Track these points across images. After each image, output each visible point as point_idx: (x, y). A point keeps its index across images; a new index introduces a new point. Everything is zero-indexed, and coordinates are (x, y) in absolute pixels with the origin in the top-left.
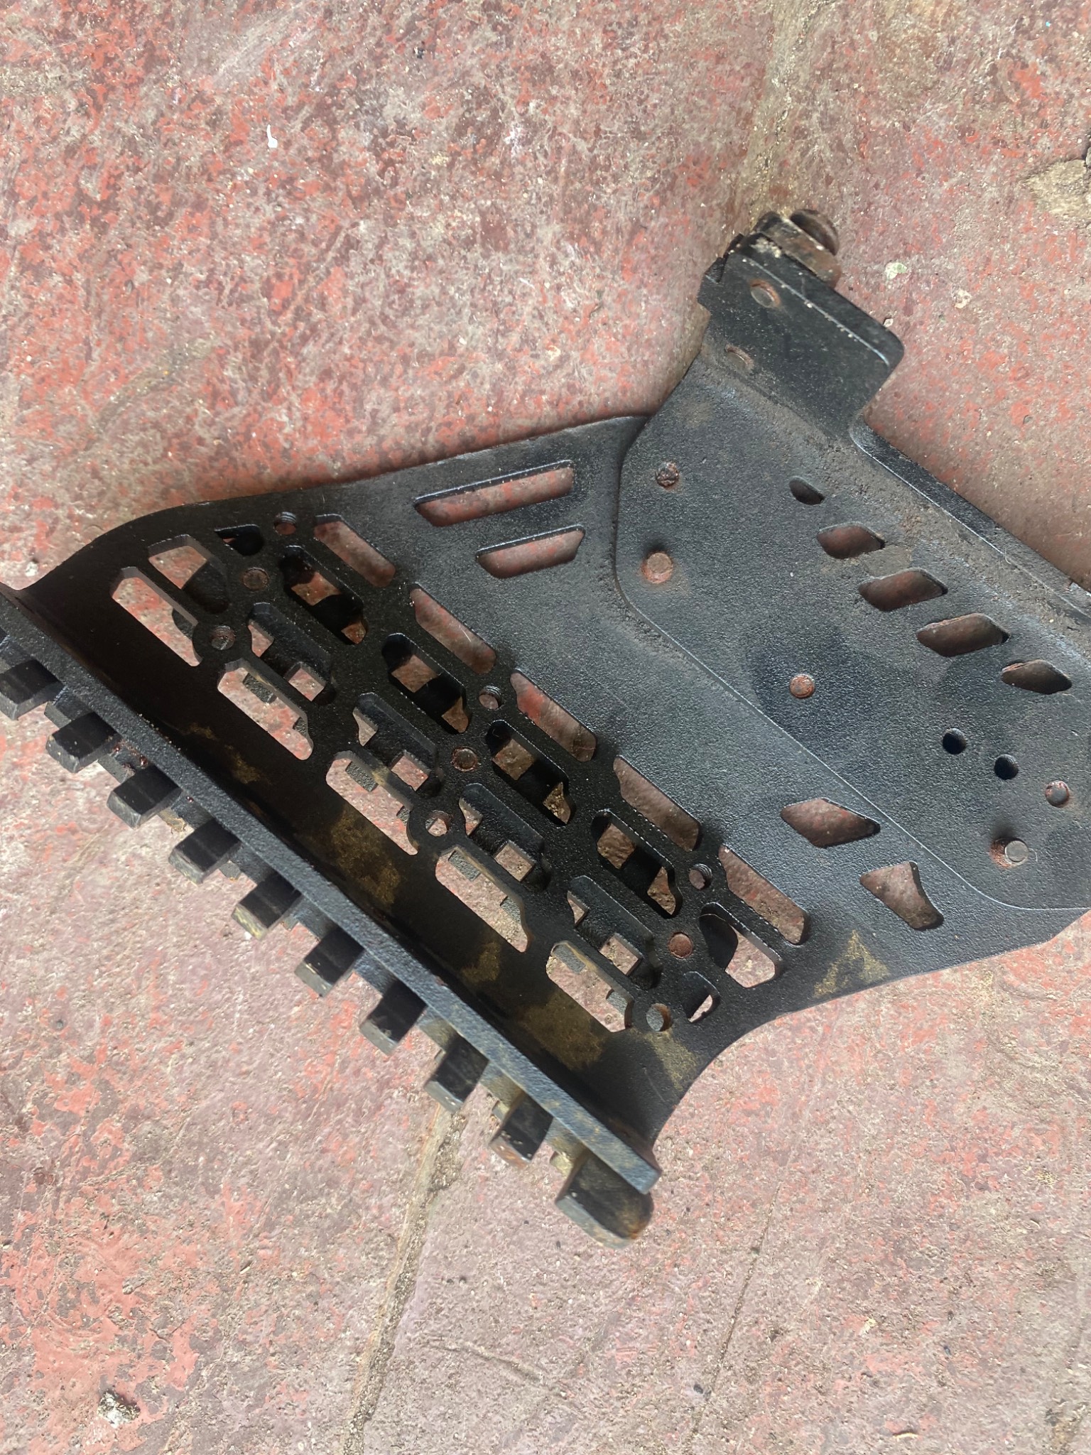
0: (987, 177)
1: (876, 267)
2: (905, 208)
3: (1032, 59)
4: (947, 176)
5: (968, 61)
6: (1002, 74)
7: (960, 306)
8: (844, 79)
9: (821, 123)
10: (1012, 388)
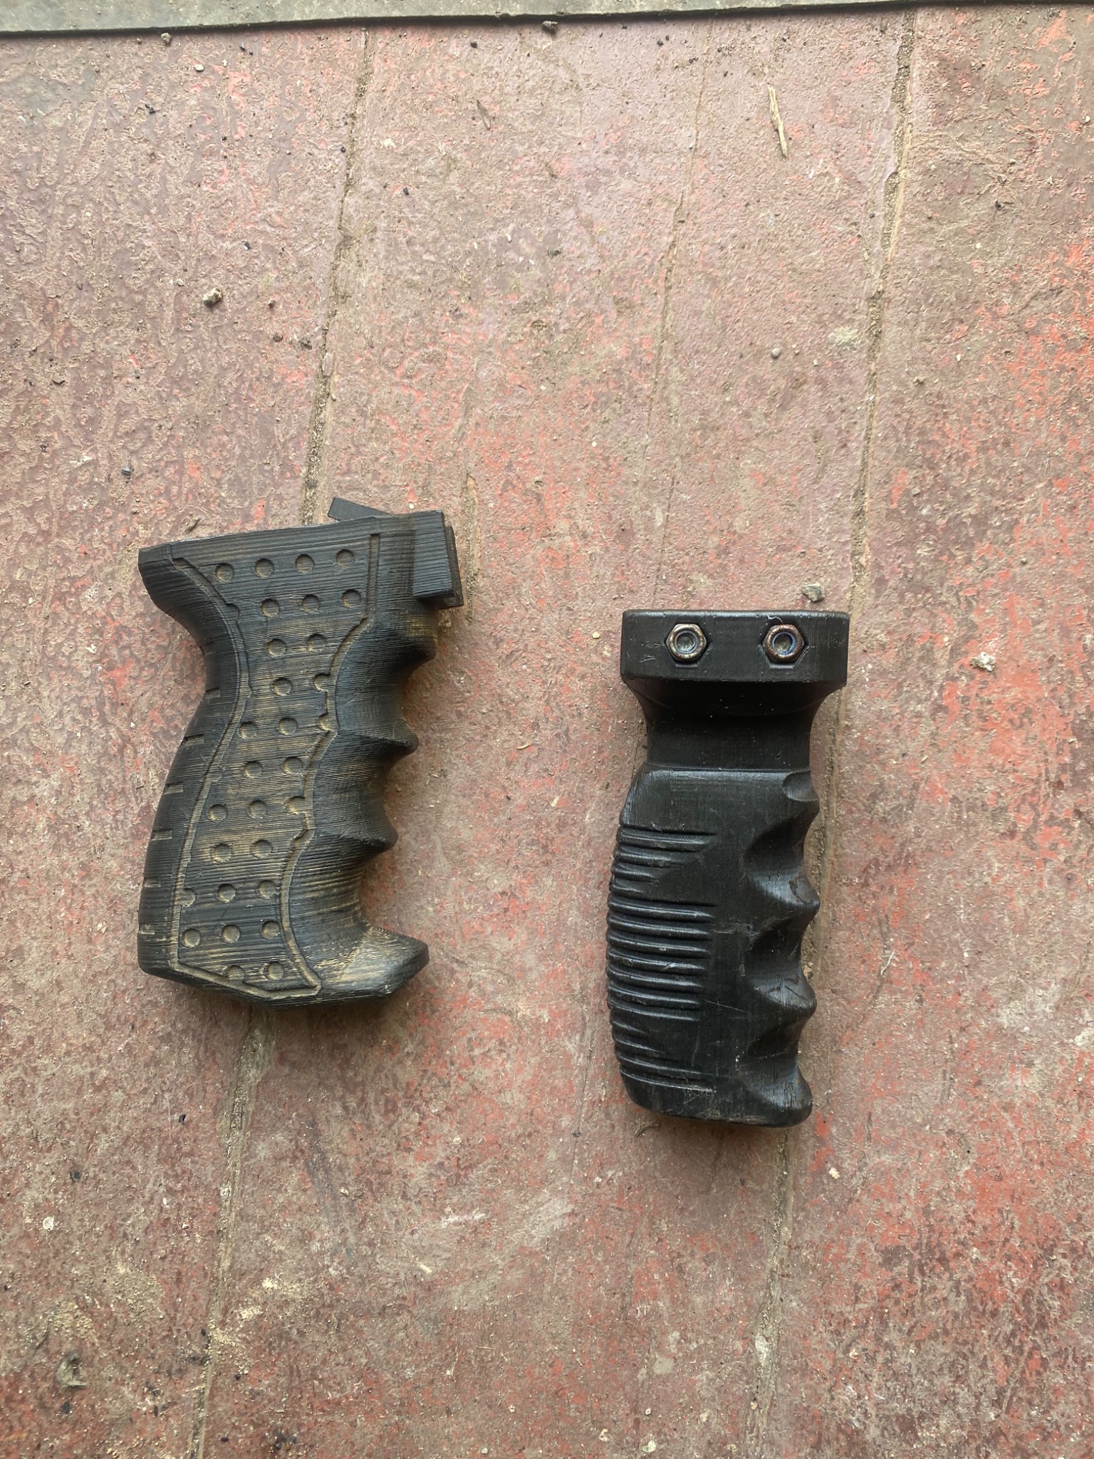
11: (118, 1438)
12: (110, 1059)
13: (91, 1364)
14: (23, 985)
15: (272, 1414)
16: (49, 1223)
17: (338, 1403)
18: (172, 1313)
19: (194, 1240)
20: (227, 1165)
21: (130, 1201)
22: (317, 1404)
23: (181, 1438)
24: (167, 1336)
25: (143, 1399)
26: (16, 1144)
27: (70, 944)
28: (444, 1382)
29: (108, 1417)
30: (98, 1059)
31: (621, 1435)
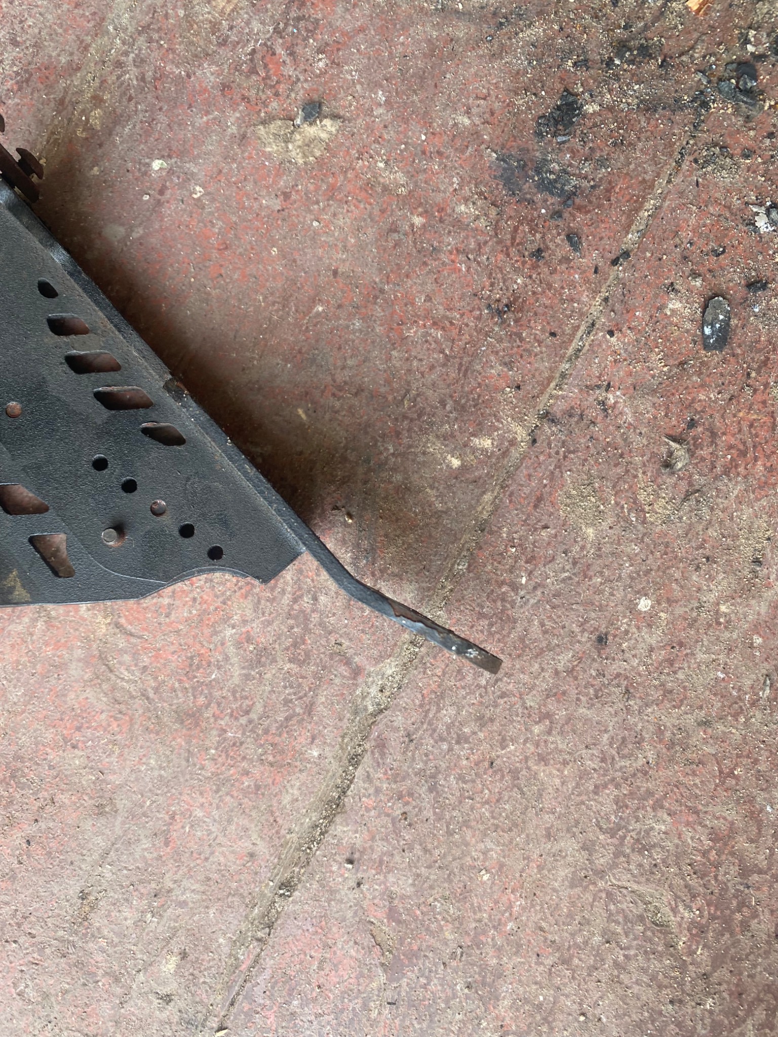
0: (232, 119)
1: (147, 161)
2: (176, 127)
3: (280, 51)
4: (207, 113)
5: (238, 43)
6: (258, 56)
7: (195, 196)
8: (156, 36)
9: (134, 61)
10: (215, 254)
11: (653, 377)
12: (525, 741)
13: (653, 455)
14: (585, 847)
15: (500, 340)
16: (644, 604)
17: (435, 324)
18: (557, 471)
19: (509, 533)
20: (451, 590)
21: (557, 595)
22: (455, 332)
23: (594, 352)
24: (570, 452)
25: (616, 403)
26: (647, 695)
27: (522, 871)
28: (328, 302)
29: (655, 400)
30: (537, 745)
31: (181, 186)
